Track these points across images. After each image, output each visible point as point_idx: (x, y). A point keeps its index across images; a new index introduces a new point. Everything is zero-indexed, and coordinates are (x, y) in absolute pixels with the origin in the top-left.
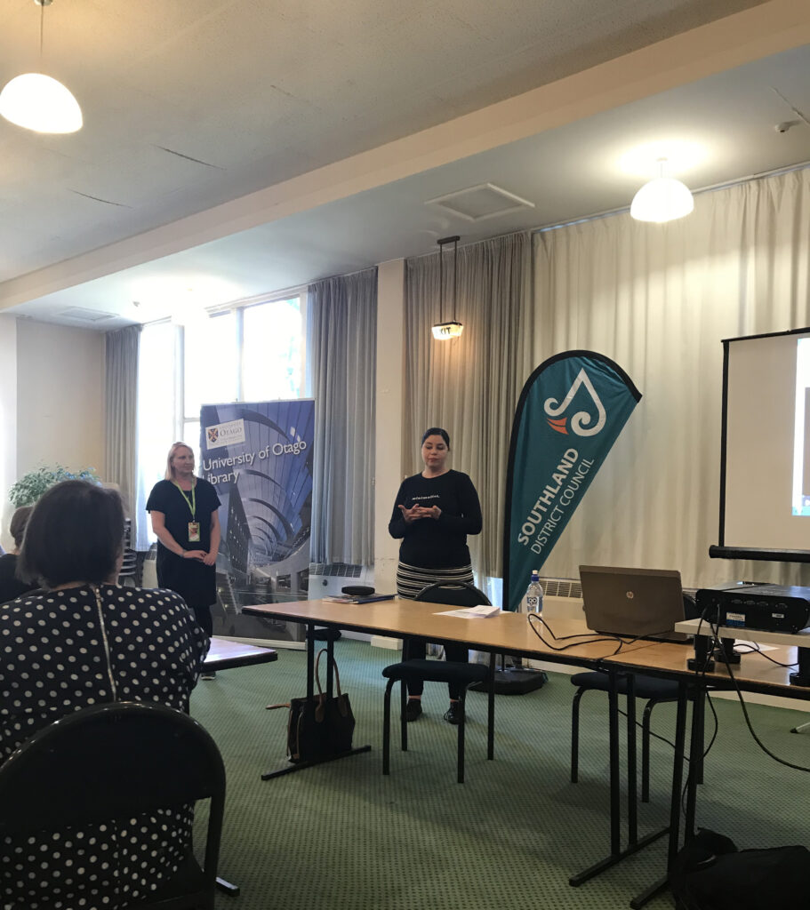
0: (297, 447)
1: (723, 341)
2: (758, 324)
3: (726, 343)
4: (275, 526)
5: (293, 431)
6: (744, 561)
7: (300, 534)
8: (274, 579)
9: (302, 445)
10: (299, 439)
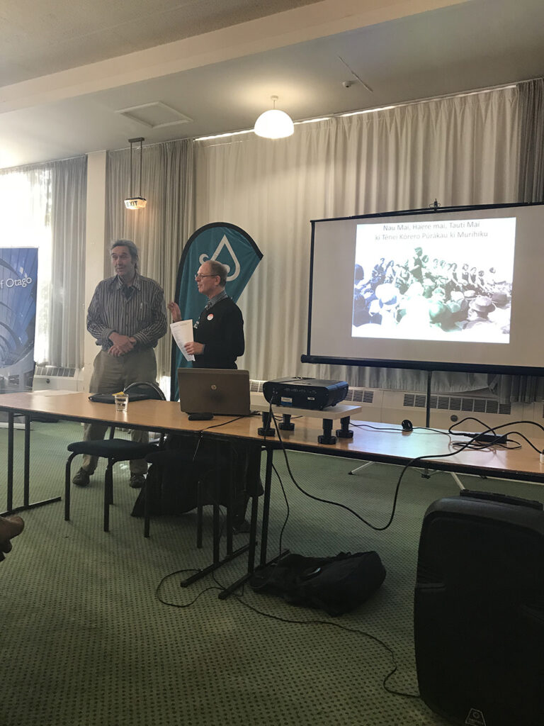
0: (25, 281)
1: (311, 221)
3: (313, 222)
4: (7, 339)
5: (21, 270)
7: (26, 346)
8: (6, 379)
9: (29, 280)
10: (26, 276)
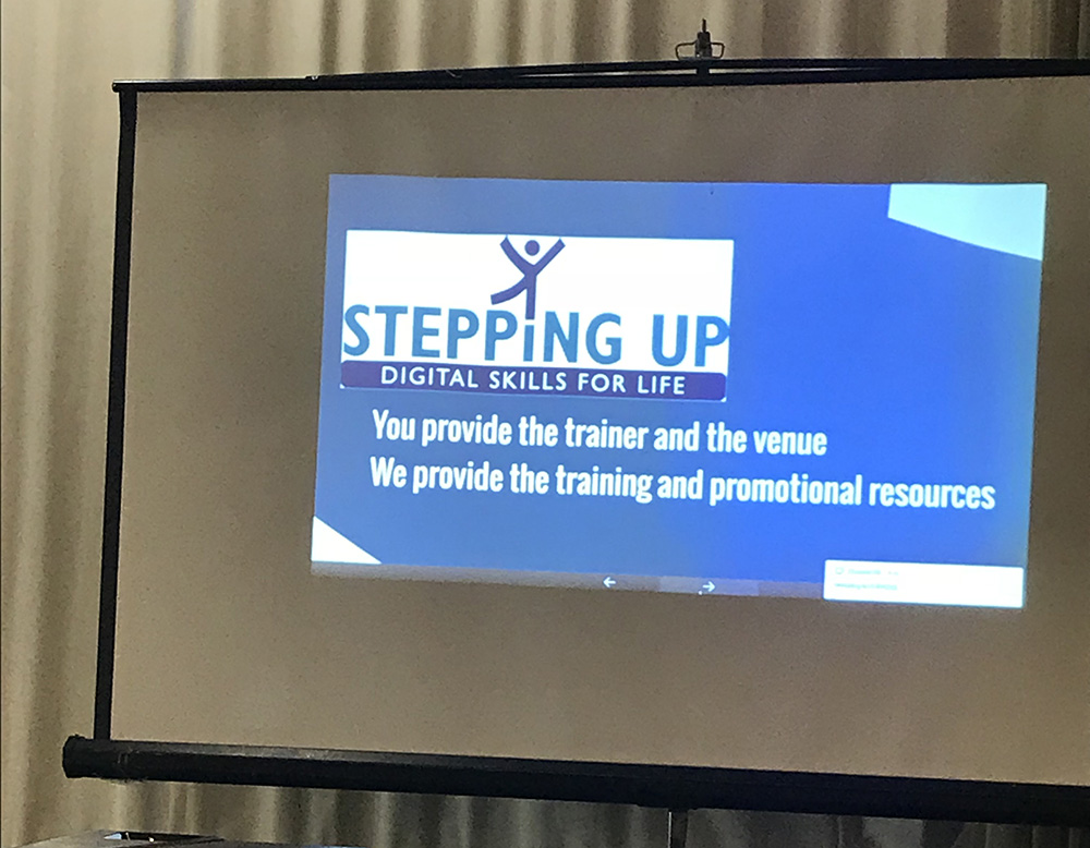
1: (117, 87)
2: (228, 47)
3: (128, 94)
6: (172, 784)
